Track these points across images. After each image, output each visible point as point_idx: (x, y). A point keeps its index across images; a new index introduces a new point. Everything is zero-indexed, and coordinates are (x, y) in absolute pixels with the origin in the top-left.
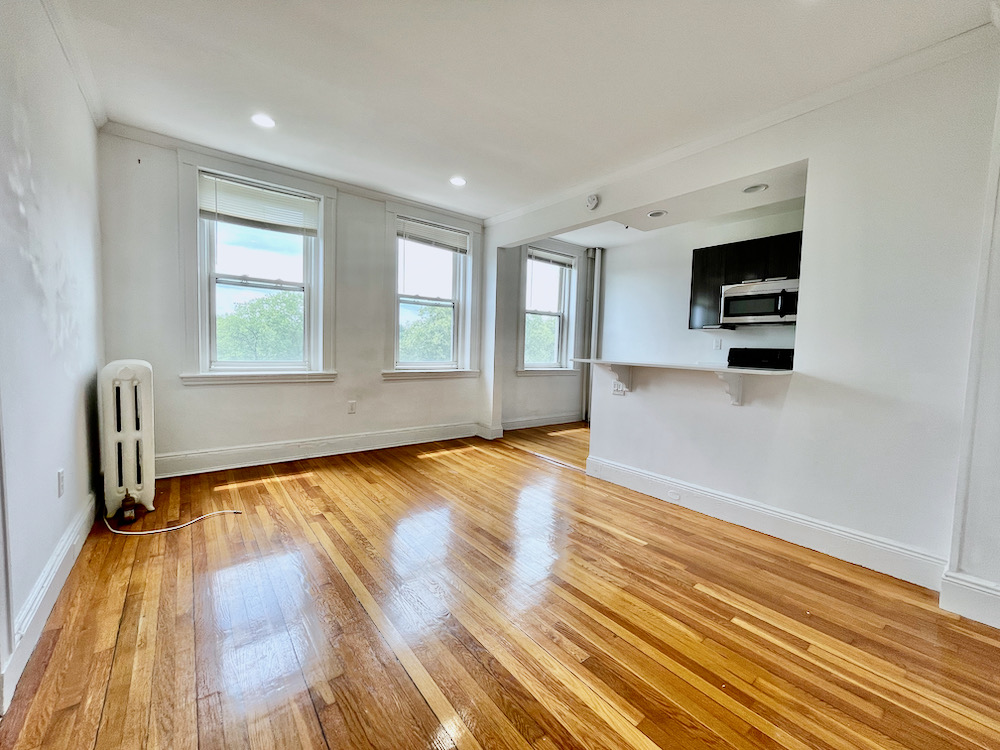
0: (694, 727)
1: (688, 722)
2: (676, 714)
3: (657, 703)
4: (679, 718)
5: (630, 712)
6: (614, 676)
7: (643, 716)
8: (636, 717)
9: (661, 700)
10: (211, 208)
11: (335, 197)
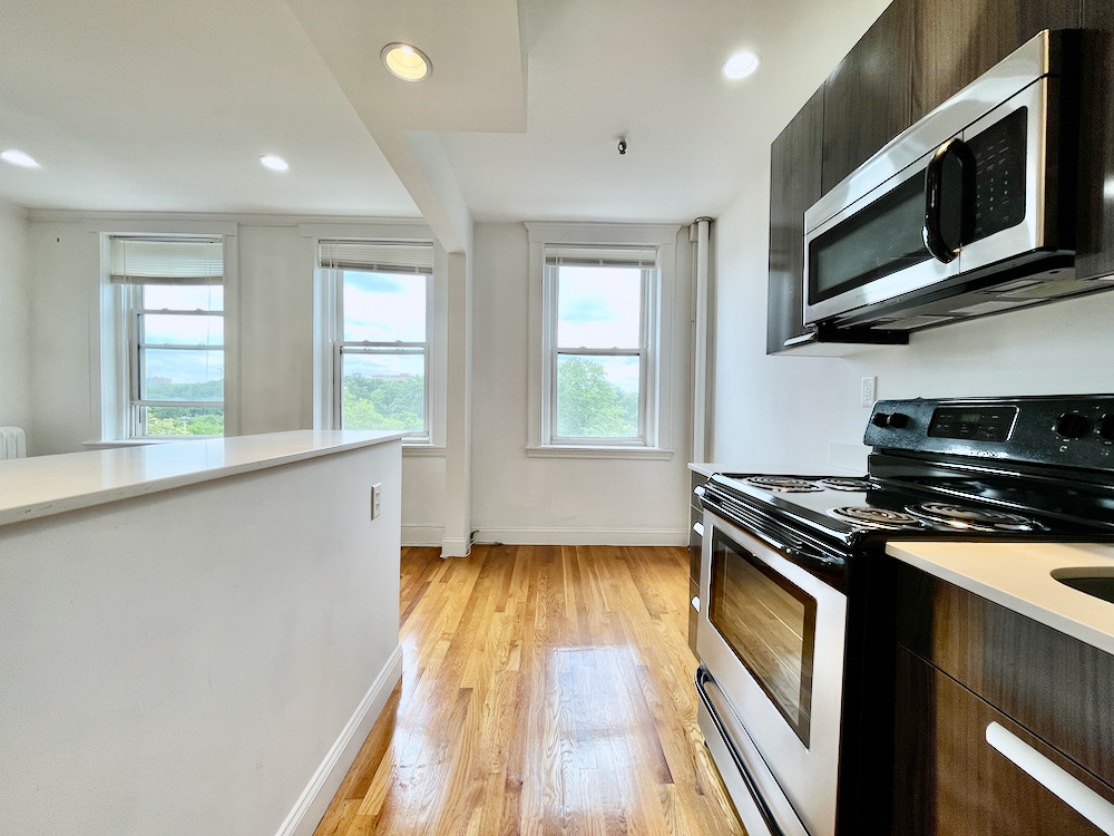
10: (121, 272)
11: (236, 234)
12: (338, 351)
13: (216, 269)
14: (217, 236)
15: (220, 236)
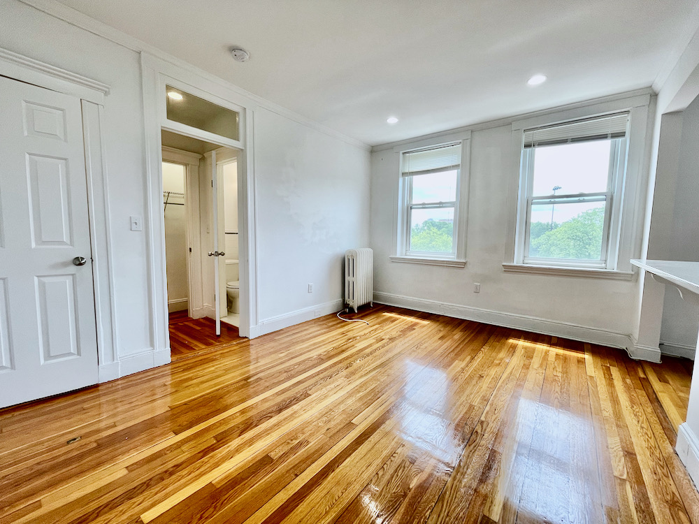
0: (201, 518)
1: (206, 515)
2: (215, 508)
3: (226, 496)
4: (211, 510)
5: (222, 480)
6: (253, 473)
7: (218, 487)
8: (218, 483)
9: (229, 500)
10: (407, 171)
11: (470, 137)
12: (529, 203)
13: (457, 161)
14: (456, 141)
15: (461, 141)
